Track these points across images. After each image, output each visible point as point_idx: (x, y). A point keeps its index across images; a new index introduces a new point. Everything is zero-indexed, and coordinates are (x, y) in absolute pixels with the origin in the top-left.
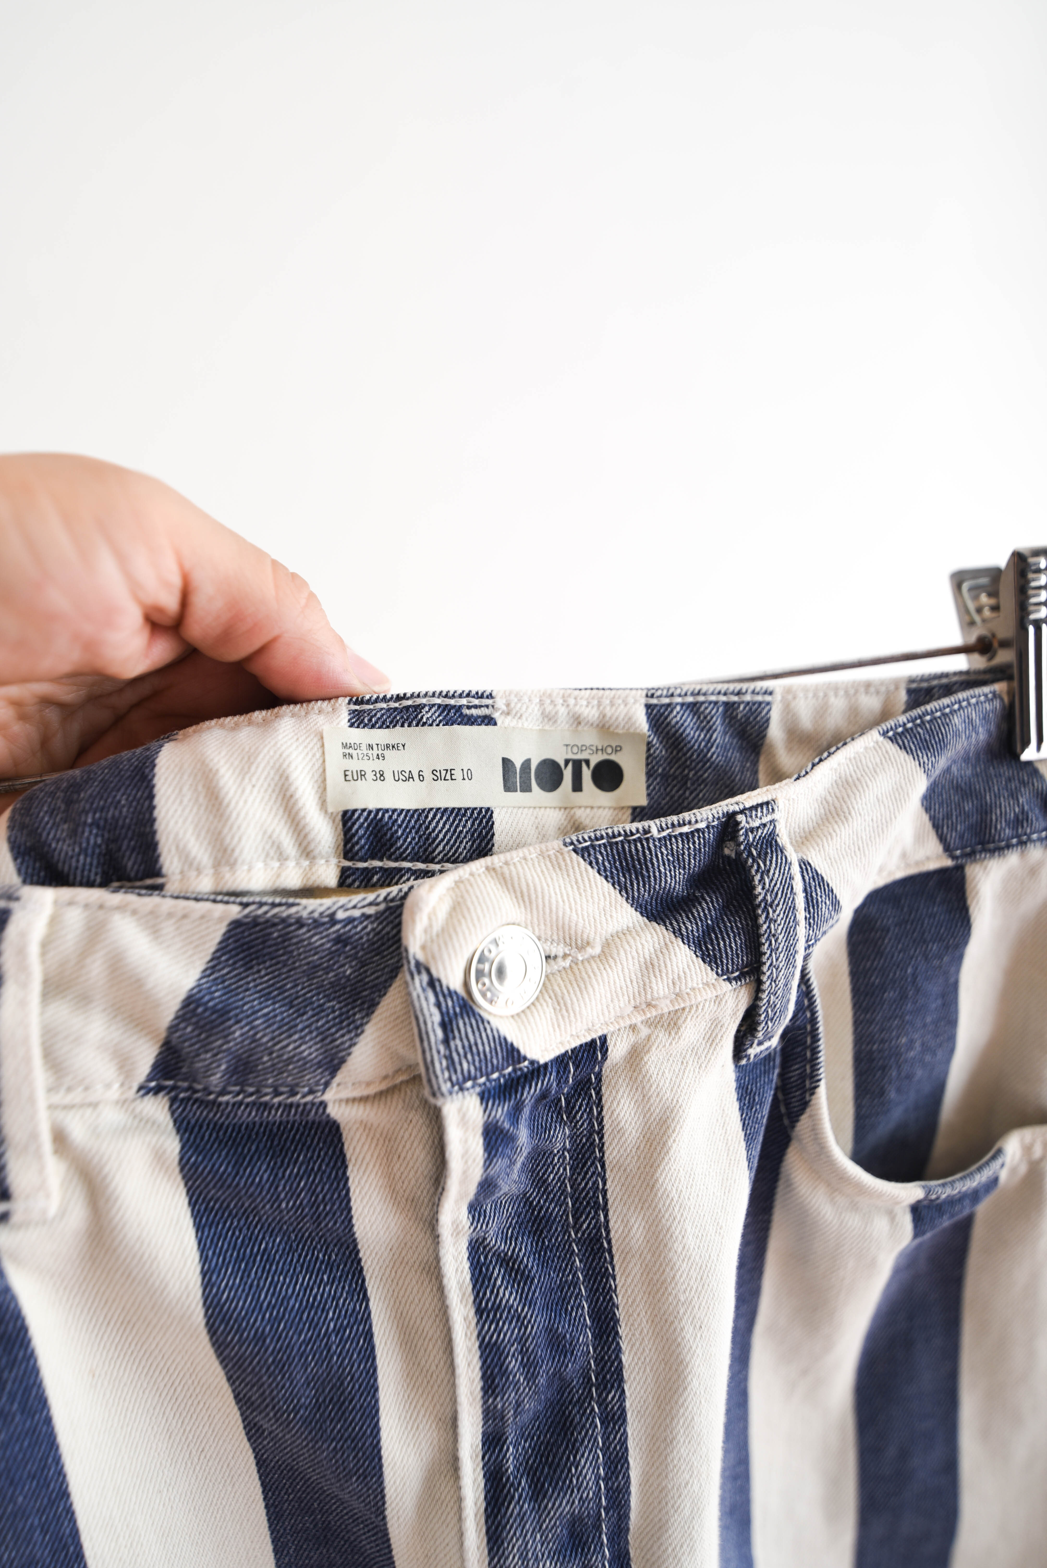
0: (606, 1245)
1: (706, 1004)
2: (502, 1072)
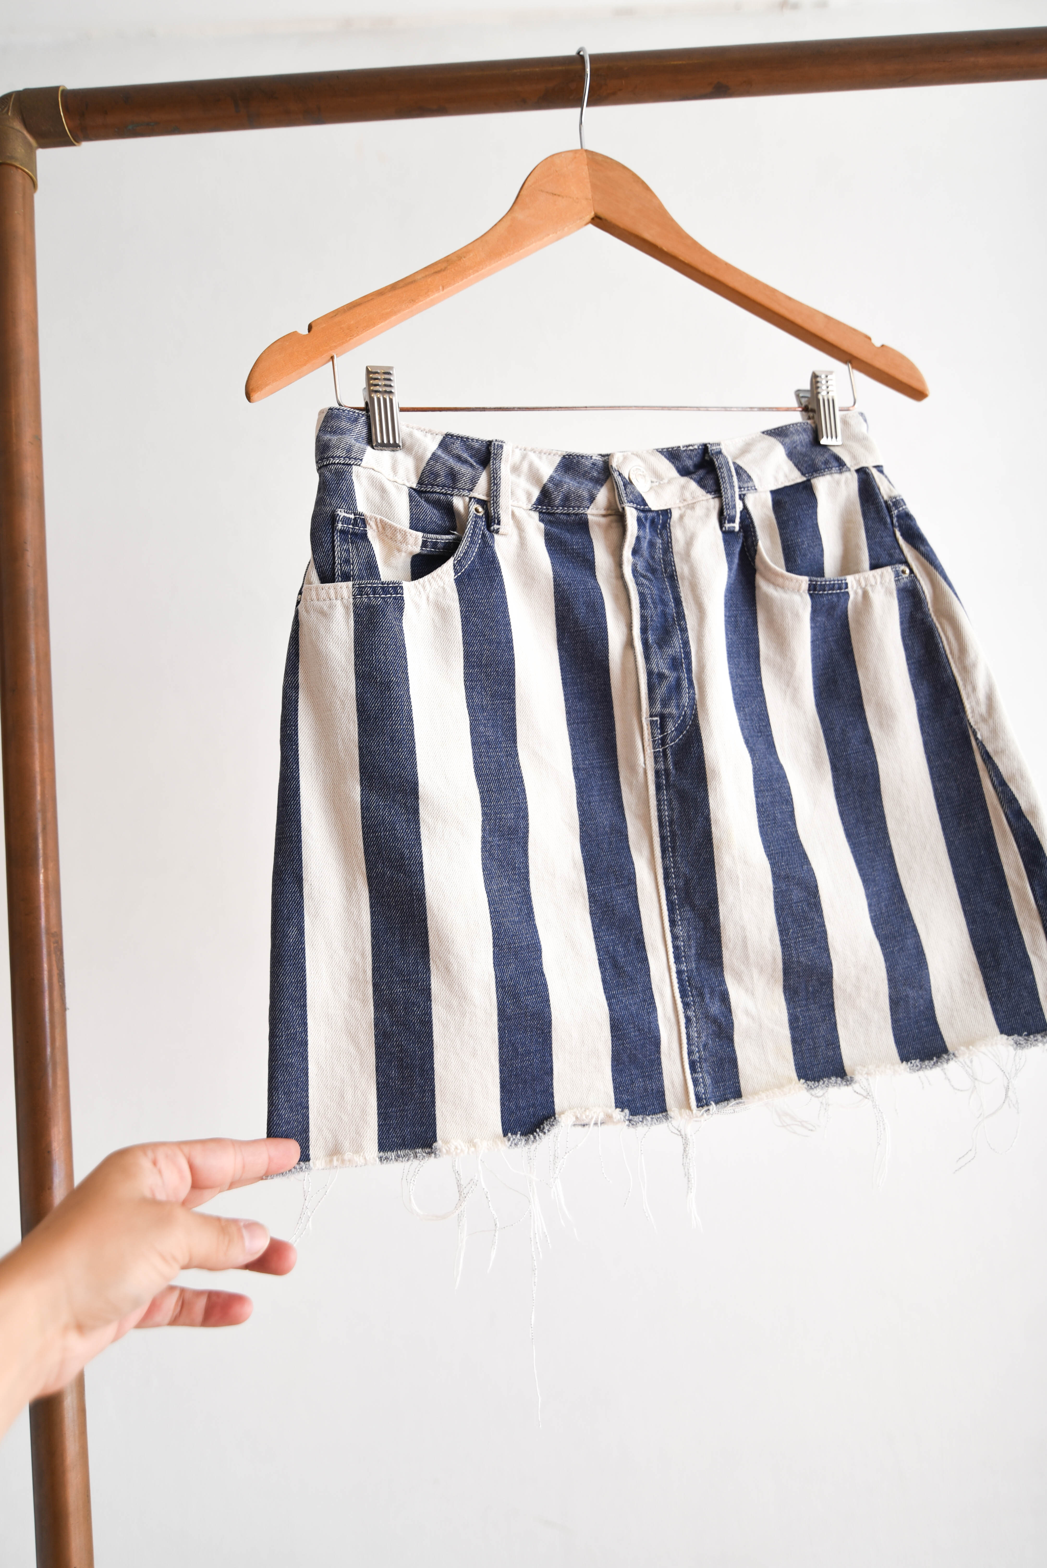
0: (676, 578)
1: (703, 502)
2: (641, 506)
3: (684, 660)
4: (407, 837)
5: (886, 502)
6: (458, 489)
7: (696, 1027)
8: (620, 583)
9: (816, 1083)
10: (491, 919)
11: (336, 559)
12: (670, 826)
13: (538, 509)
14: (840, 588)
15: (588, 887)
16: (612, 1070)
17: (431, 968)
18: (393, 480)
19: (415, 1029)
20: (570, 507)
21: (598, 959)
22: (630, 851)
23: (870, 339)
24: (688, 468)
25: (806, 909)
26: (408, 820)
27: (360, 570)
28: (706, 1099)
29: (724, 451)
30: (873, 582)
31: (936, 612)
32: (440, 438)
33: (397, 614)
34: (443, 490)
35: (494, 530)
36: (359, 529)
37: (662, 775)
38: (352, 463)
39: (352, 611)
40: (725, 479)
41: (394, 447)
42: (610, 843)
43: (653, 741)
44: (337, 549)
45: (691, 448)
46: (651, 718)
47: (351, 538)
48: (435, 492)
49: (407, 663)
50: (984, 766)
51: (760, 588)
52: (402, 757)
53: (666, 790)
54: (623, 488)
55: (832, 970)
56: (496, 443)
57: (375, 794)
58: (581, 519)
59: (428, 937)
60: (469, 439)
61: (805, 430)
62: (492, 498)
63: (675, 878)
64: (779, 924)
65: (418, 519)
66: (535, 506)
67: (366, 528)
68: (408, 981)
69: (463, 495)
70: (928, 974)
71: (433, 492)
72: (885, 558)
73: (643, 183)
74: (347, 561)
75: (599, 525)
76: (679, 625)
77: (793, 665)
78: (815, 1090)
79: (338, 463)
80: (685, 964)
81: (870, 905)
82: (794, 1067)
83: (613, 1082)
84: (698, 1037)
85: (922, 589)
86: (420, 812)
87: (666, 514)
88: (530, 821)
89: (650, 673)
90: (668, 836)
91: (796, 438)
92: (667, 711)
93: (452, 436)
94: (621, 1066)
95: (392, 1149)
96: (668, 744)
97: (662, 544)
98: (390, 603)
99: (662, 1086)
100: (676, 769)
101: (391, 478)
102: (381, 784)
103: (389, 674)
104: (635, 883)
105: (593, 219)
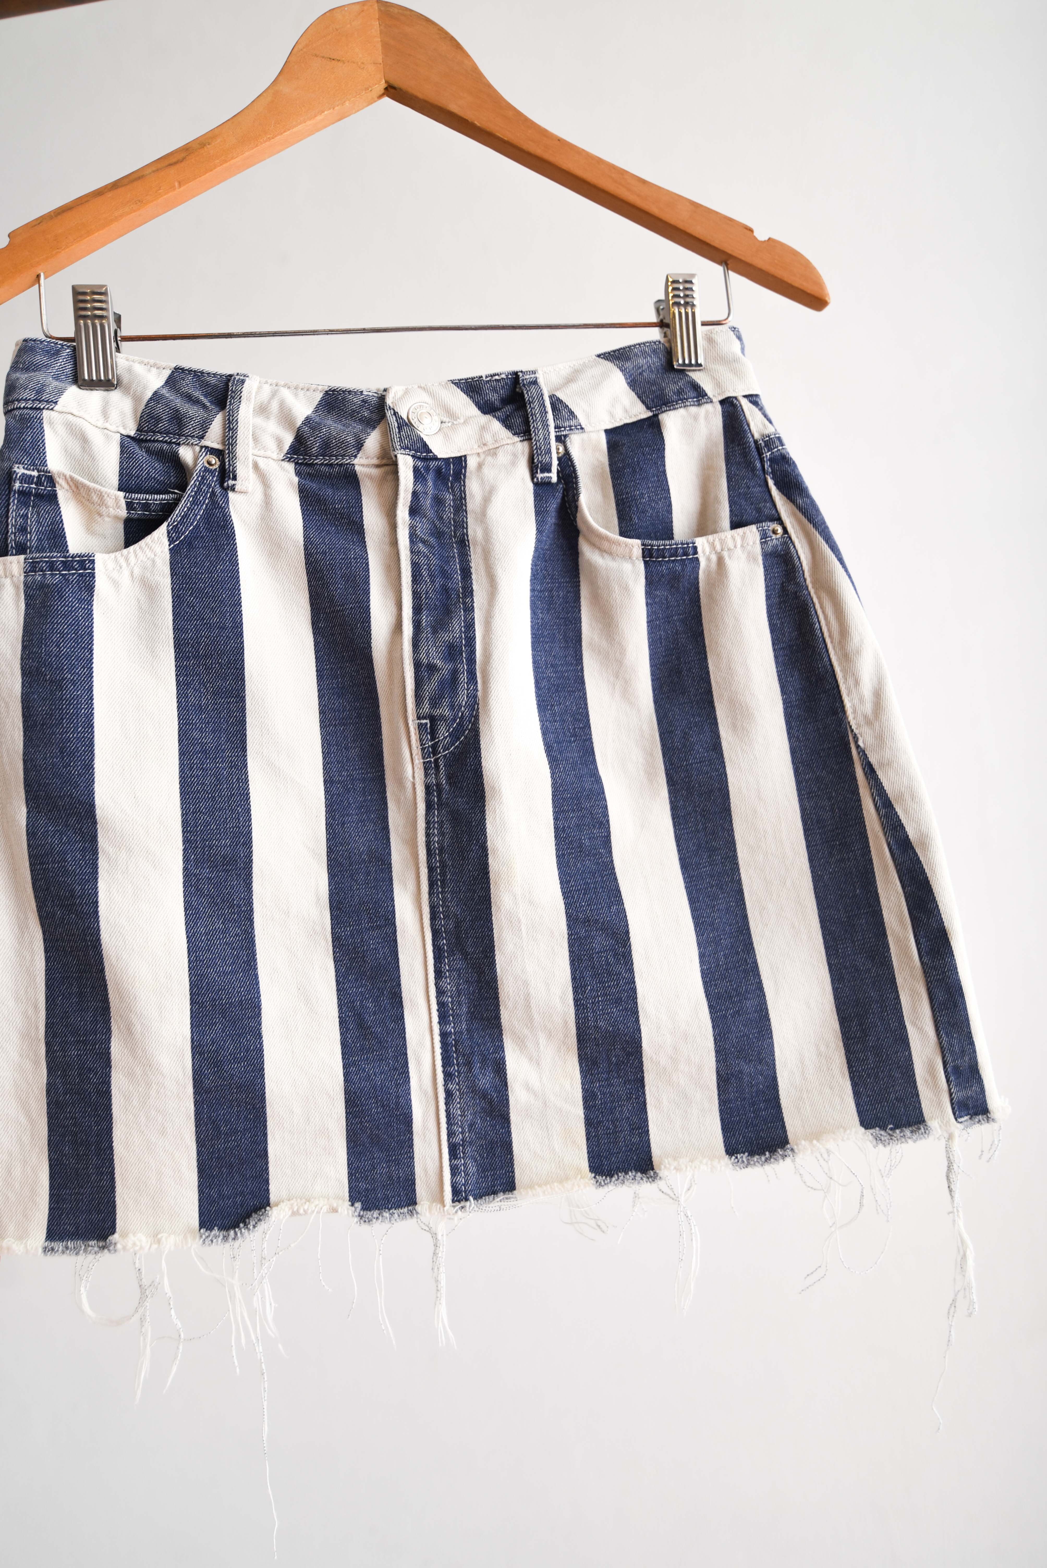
0: (467, 544)
1: (509, 446)
2: (422, 453)
3: (465, 648)
4: (80, 870)
5: (756, 442)
6: (186, 437)
7: (459, 1103)
9: (608, 1178)
10: (189, 971)
11: (10, 527)
12: (440, 854)
13: (292, 460)
14: (686, 554)
15: (332, 928)
16: (348, 1153)
17: (112, 1028)
18: (102, 427)
19: (91, 1100)
20: (331, 456)
21: (339, 1017)
22: (392, 884)
23: (751, 230)
24: (492, 404)
25: (611, 960)
26: (84, 850)
27: (39, 540)
28: (465, 1192)
29: (541, 381)
30: (731, 545)
31: (814, 583)
32: (167, 373)
33: (84, 595)
34: (167, 438)
35: (228, 487)
36: (45, 490)
37: (433, 790)
38: (42, 407)
39: (23, 592)
40: (536, 416)
41: (107, 385)
42: (368, 873)
43: (422, 749)
44: (12, 514)
45: (497, 377)
46: (419, 721)
47: (33, 501)
48: (157, 441)
49: (92, 656)
50: (866, 781)
51: (583, 554)
52: (75, 772)
53: (438, 810)
54: (397, 430)
55: (640, 1037)
56: (237, 378)
57: (43, 817)
58: (346, 470)
59: (107, 991)
60: (203, 373)
61: (654, 351)
62: (227, 447)
63: (444, 919)
64: (574, 979)
65: (130, 475)
66: (289, 456)
67: (55, 487)
68: (84, 1042)
69: (192, 444)
70: (771, 1045)
71: (154, 441)
72: (750, 514)
73: (452, 39)
74: (23, 530)
75: (370, 477)
76: (464, 603)
77: (623, 651)
78: (606, 1187)
79: (24, 408)
80: (452, 1025)
81: (702, 956)
82: (586, 1155)
83: (348, 1167)
84: (461, 1116)
85: (797, 554)
86: (99, 840)
87: (460, 462)
88: (254, 848)
89: (417, 665)
90: (437, 867)
91: (642, 361)
92: (437, 712)
93: (183, 369)
94: (360, 1149)
95: (63, 1239)
96: (440, 752)
97: (454, 500)
98: (73, 581)
99: (413, 1174)
100: (450, 784)
101: (100, 423)
102: (49, 805)
103: (62, 670)
104: (394, 924)
105: (386, 89)
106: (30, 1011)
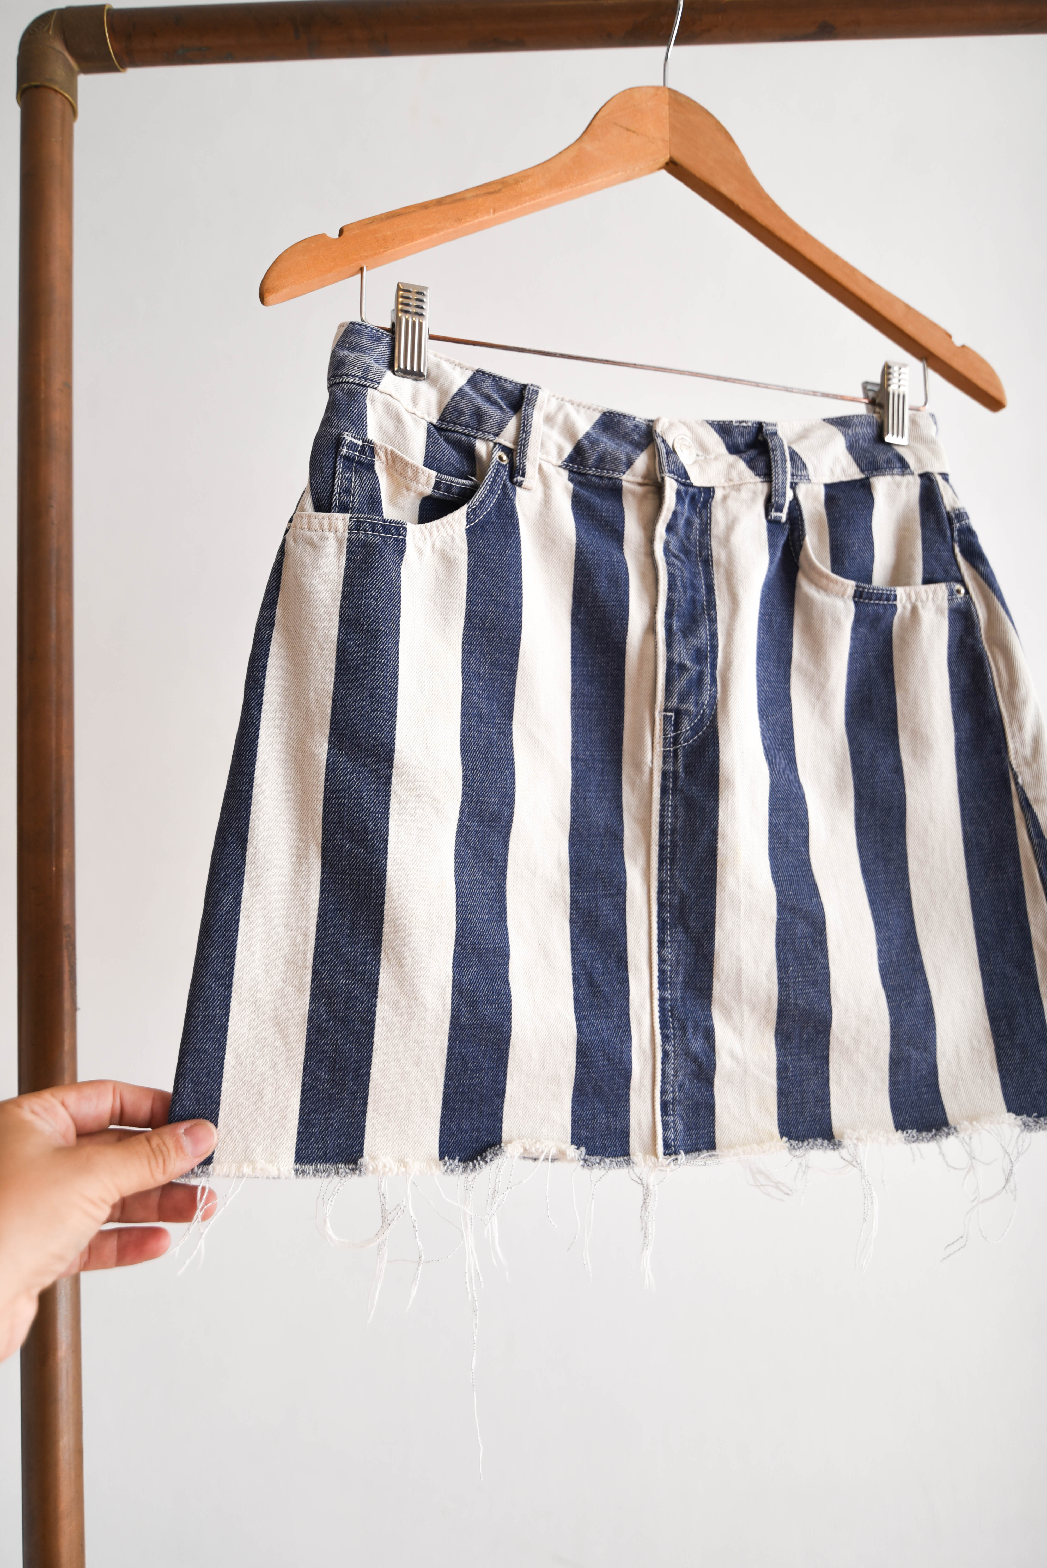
0: (711, 563)
1: (751, 485)
2: (682, 479)
3: (709, 654)
4: (374, 808)
5: (948, 513)
6: (483, 432)
7: (673, 1064)
8: (650, 561)
9: (800, 1143)
10: (457, 914)
11: (336, 487)
12: (672, 835)
13: (568, 467)
14: (888, 600)
15: (571, 892)
16: (573, 1101)
17: (381, 961)
18: (411, 411)
19: (354, 1027)
20: (604, 469)
21: (573, 974)
22: (623, 858)
23: (950, 336)
24: (738, 446)
25: (810, 946)
26: (377, 790)
27: (360, 502)
28: (675, 1147)
29: (780, 433)
30: (924, 598)
31: (989, 639)
32: (469, 374)
33: (396, 558)
34: (466, 431)
35: (517, 482)
36: (366, 459)
37: (670, 777)
38: (368, 385)
39: (345, 547)
40: (777, 462)
41: (418, 375)
42: (603, 846)
43: (664, 739)
44: (338, 476)
45: (744, 424)
46: (665, 713)
47: (355, 467)
48: (457, 432)
49: (400, 614)
50: (1022, 813)
51: (800, 587)
52: (381, 717)
53: (672, 794)
54: (666, 456)
55: (831, 1017)
56: (532, 388)
57: (343, 755)
58: (614, 484)
59: (382, 925)
60: (502, 379)
61: (869, 424)
62: (519, 447)
63: (670, 894)
64: (779, 959)
65: (434, 458)
66: (565, 463)
67: (374, 458)
68: (354, 972)
69: (488, 439)
70: (934, 1036)
71: (454, 432)
72: (940, 573)
73: (726, 134)
74: (347, 491)
75: (633, 493)
76: (709, 615)
77: (827, 677)
78: (798, 1150)
79: (352, 383)
80: (669, 992)
81: (880, 951)
82: (777, 1122)
83: (572, 1114)
84: (674, 1076)
85: (976, 612)
86: (392, 782)
87: (709, 492)
88: (516, 810)
89: (670, 663)
90: (668, 846)
91: (859, 430)
92: (684, 707)
93: (484, 373)
94: (583, 1098)
95: (310, 1162)
96: (680, 743)
97: (700, 524)
98: (390, 544)
99: (628, 1126)
100: (686, 773)
101: (410, 408)
102: (352, 744)
103: (378, 622)
104: (625, 894)
105: (667, 164)
106: (300, 939)
